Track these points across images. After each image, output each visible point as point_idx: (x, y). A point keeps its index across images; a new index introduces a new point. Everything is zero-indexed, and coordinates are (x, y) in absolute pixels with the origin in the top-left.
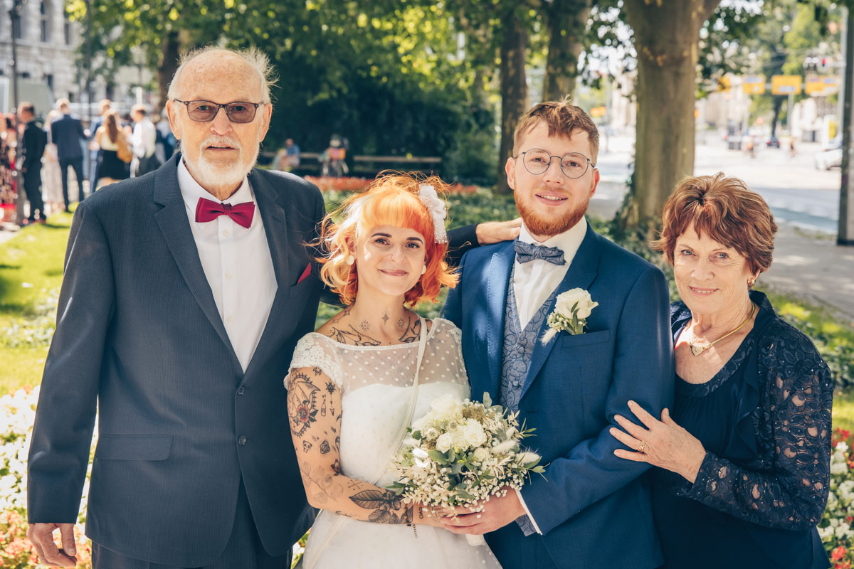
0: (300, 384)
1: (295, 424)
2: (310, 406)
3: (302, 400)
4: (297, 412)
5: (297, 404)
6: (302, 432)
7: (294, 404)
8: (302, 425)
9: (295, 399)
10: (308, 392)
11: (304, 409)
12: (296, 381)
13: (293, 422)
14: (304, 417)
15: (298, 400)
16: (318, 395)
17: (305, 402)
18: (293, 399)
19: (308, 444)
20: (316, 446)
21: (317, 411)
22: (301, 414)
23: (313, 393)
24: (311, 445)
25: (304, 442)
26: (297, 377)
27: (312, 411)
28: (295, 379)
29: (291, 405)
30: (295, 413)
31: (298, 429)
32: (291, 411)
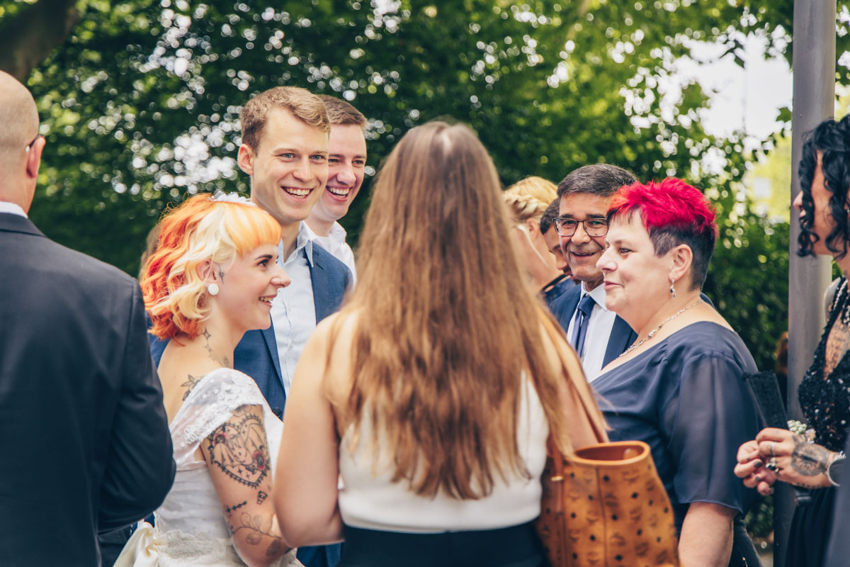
0: (254, 426)
1: (250, 473)
2: (265, 452)
3: (258, 447)
4: (253, 458)
5: (252, 450)
6: (259, 481)
7: (247, 449)
8: (258, 473)
9: (249, 444)
11: (262, 455)
12: (248, 422)
13: (245, 472)
14: (261, 465)
15: (254, 444)
17: (262, 447)
18: (245, 444)
19: (263, 495)
20: (272, 497)
22: (258, 461)
24: (266, 495)
25: (260, 492)
26: (248, 418)
27: (267, 457)
28: (244, 421)
29: (243, 451)
30: (249, 461)
31: (253, 478)
32: (242, 458)
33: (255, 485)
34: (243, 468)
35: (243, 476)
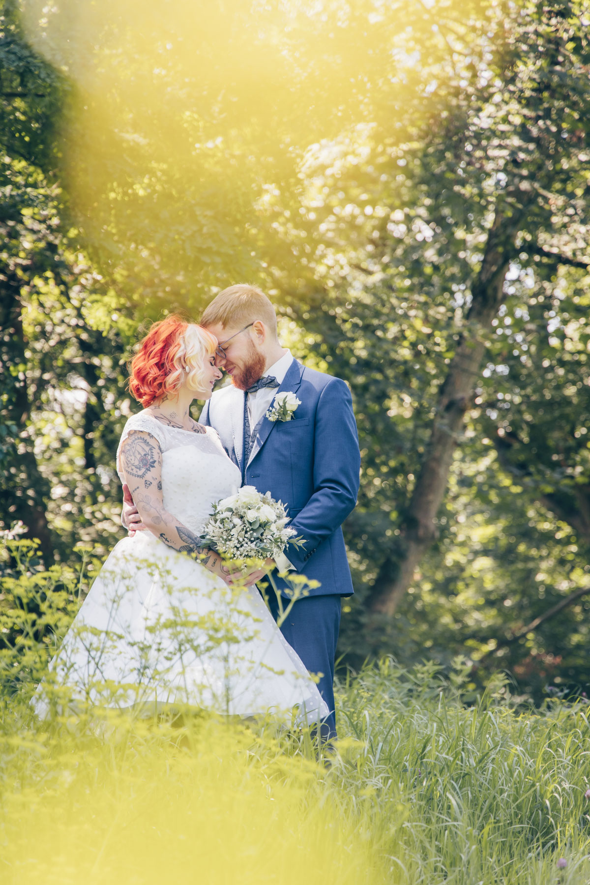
0: (140, 443)
1: (138, 470)
2: (149, 457)
3: (143, 453)
4: (140, 462)
5: (139, 457)
6: (144, 475)
7: (136, 457)
8: (143, 470)
9: (137, 454)
10: (147, 449)
11: (146, 459)
12: (136, 442)
13: (135, 469)
14: (145, 465)
15: (139, 453)
16: (154, 451)
17: (145, 455)
18: (134, 454)
19: (148, 483)
20: (155, 483)
21: (155, 462)
22: (143, 462)
23: (151, 449)
24: (150, 483)
25: (145, 481)
26: (136, 439)
27: (151, 460)
28: (134, 441)
29: (133, 458)
30: (137, 463)
31: (140, 473)
32: (132, 462)
33: (142, 477)
34: (133, 467)
35: (134, 472)
